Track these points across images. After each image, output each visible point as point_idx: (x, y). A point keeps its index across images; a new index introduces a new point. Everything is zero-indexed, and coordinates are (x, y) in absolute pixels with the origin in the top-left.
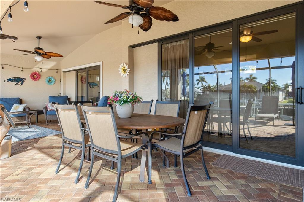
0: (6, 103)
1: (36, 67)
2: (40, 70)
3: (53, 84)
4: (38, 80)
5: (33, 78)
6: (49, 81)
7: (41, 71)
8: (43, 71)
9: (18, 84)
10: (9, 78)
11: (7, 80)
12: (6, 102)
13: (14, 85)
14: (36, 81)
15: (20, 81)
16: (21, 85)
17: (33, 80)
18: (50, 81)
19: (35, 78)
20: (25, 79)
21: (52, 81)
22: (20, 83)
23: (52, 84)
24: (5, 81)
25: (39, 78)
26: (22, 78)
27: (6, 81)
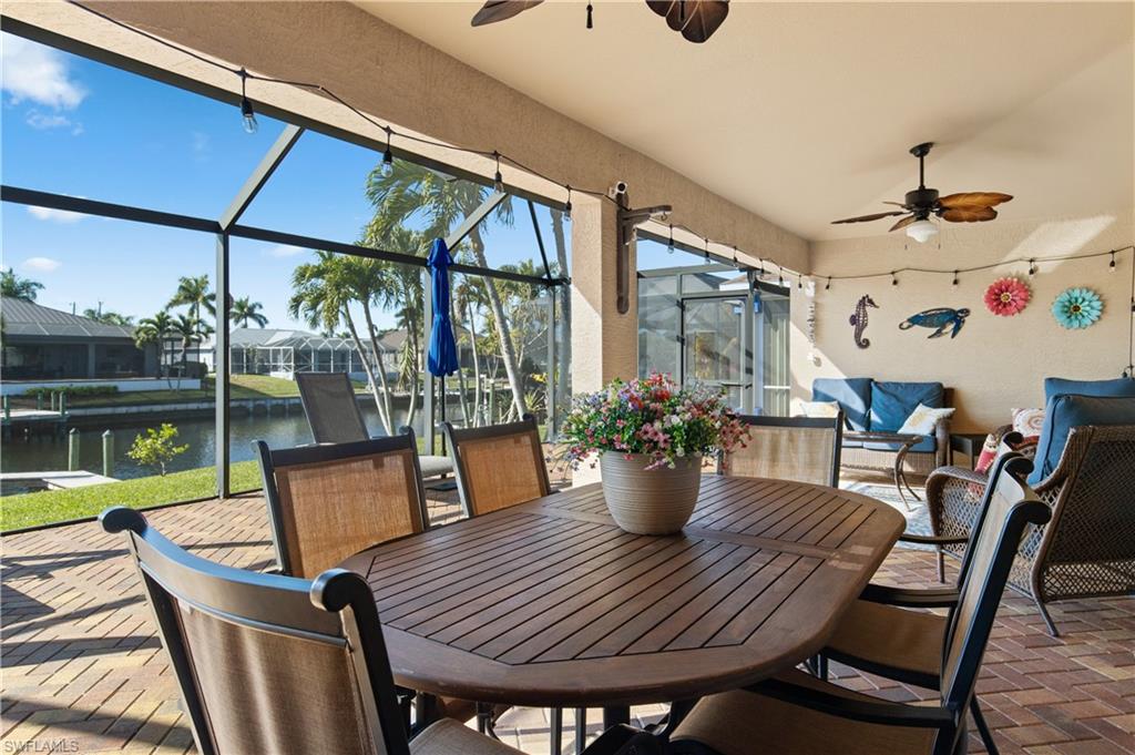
0: (894, 401)
1: (1008, 258)
2: (1025, 268)
3: (1093, 322)
4: (1019, 311)
5: (999, 304)
6: (1072, 310)
7: (1032, 272)
8: (1043, 267)
9: (944, 331)
10: (913, 315)
11: (909, 320)
12: (895, 396)
13: (930, 337)
14: (1009, 318)
15: (950, 321)
16: (953, 336)
17: (997, 313)
18: (1077, 308)
19: (1005, 305)
20: (966, 312)
21: (1084, 307)
22: (951, 327)
23: (1087, 321)
24: (901, 325)
25: (1021, 303)
26: (957, 309)
27: (905, 325)
